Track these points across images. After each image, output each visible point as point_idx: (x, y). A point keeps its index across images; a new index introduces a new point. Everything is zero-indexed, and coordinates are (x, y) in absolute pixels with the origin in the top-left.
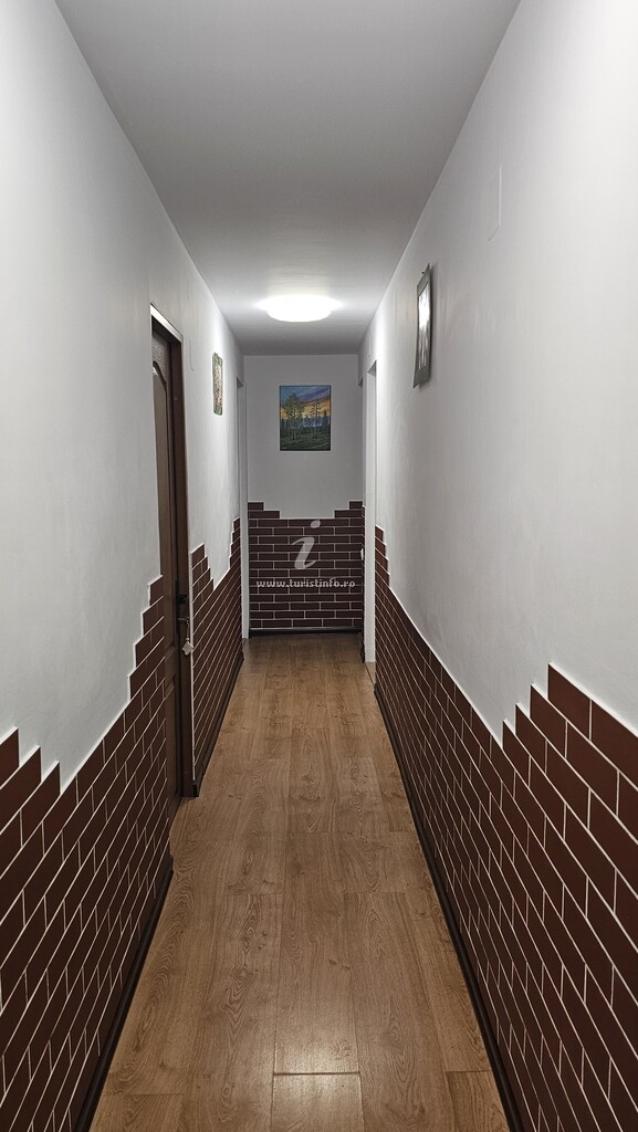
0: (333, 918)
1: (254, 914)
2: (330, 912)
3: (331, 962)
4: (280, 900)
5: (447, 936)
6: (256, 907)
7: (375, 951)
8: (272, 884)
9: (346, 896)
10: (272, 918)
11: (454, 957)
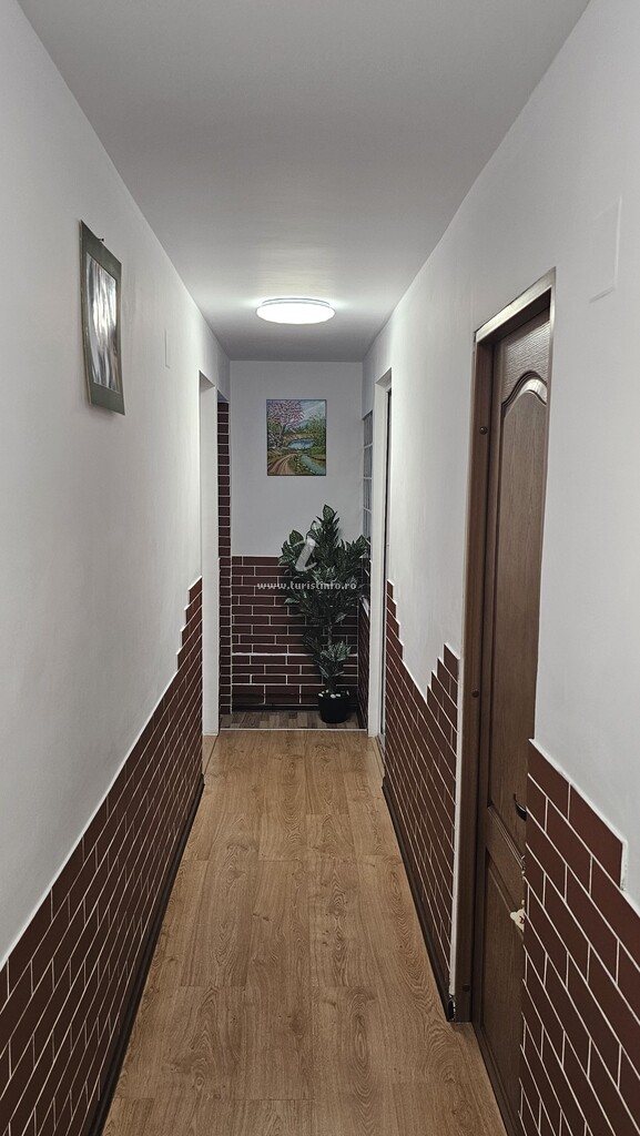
0: (261, 958)
1: (339, 964)
2: (263, 964)
3: (266, 919)
4: (314, 979)
5: (162, 938)
6: (338, 972)
7: (230, 927)
8: (325, 1001)
9: (244, 983)
10: (319, 959)
11: (166, 921)
